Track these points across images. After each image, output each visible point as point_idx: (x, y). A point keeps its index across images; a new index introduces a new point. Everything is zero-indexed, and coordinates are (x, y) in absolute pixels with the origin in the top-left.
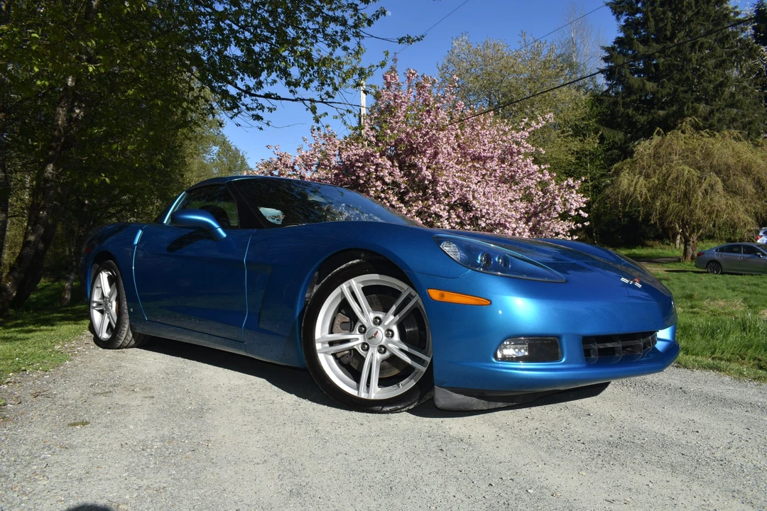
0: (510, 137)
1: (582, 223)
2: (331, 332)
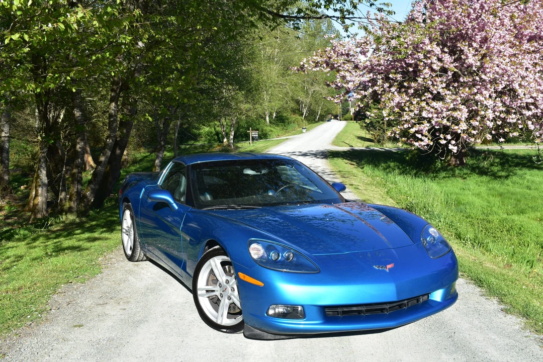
2: (207, 285)
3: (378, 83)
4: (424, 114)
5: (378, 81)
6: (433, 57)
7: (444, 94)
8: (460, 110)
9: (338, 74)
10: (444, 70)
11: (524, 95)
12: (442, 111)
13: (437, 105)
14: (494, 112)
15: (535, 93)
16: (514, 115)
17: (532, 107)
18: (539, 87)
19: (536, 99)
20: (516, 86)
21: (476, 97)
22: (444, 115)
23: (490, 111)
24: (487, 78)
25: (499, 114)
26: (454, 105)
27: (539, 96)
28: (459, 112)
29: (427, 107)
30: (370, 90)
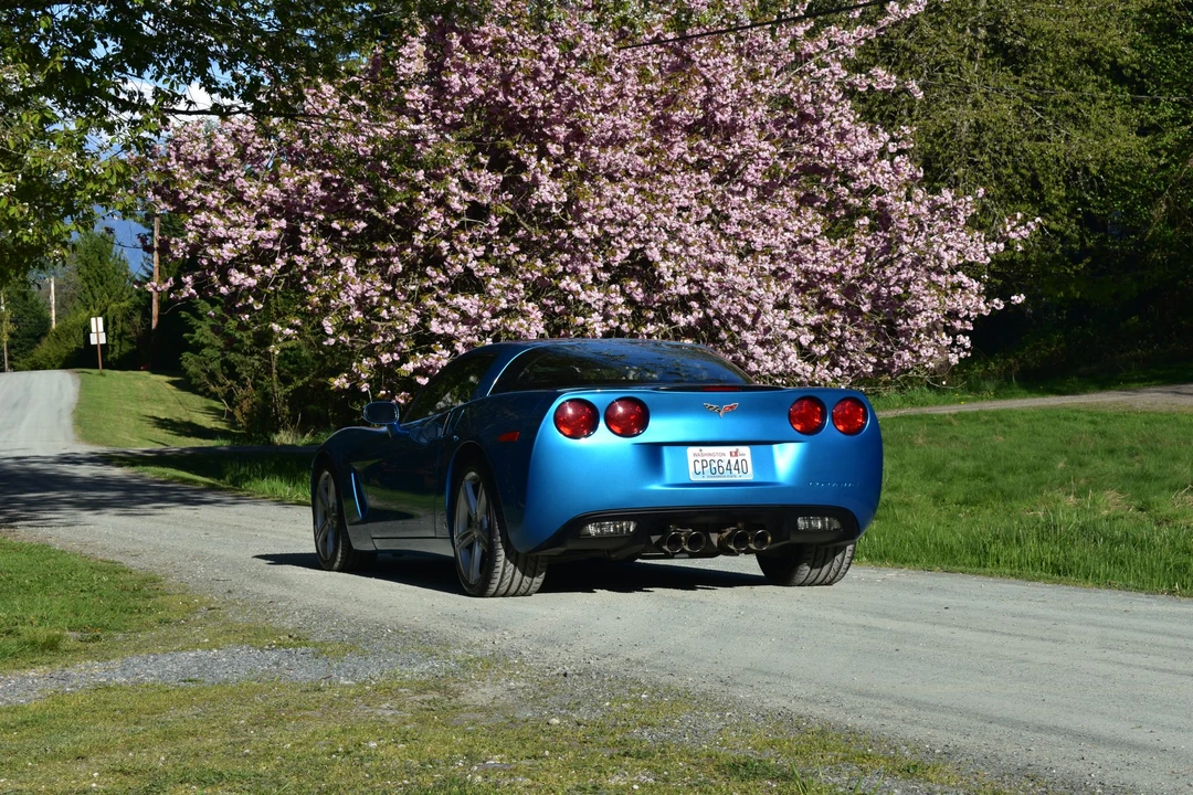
0: (824, 44)
1: (1006, 297)
3: (303, 246)
4: (435, 326)
5: (304, 238)
6: (450, 178)
7: (481, 274)
8: (524, 314)
9: (190, 221)
10: (478, 212)
11: (674, 275)
12: (481, 317)
13: (467, 301)
14: (606, 317)
15: (699, 271)
16: (653, 327)
17: (695, 304)
18: (709, 257)
19: (702, 286)
20: (654, 254)
21: (563, 284)
22: (487, 327)
23: (596, 316)
24: (586, 236)
25: (617, 324)
26: (508, 302)
27: (710, 278)
28: (521, 321)
29: (440, 309)
30: (280, 263)
